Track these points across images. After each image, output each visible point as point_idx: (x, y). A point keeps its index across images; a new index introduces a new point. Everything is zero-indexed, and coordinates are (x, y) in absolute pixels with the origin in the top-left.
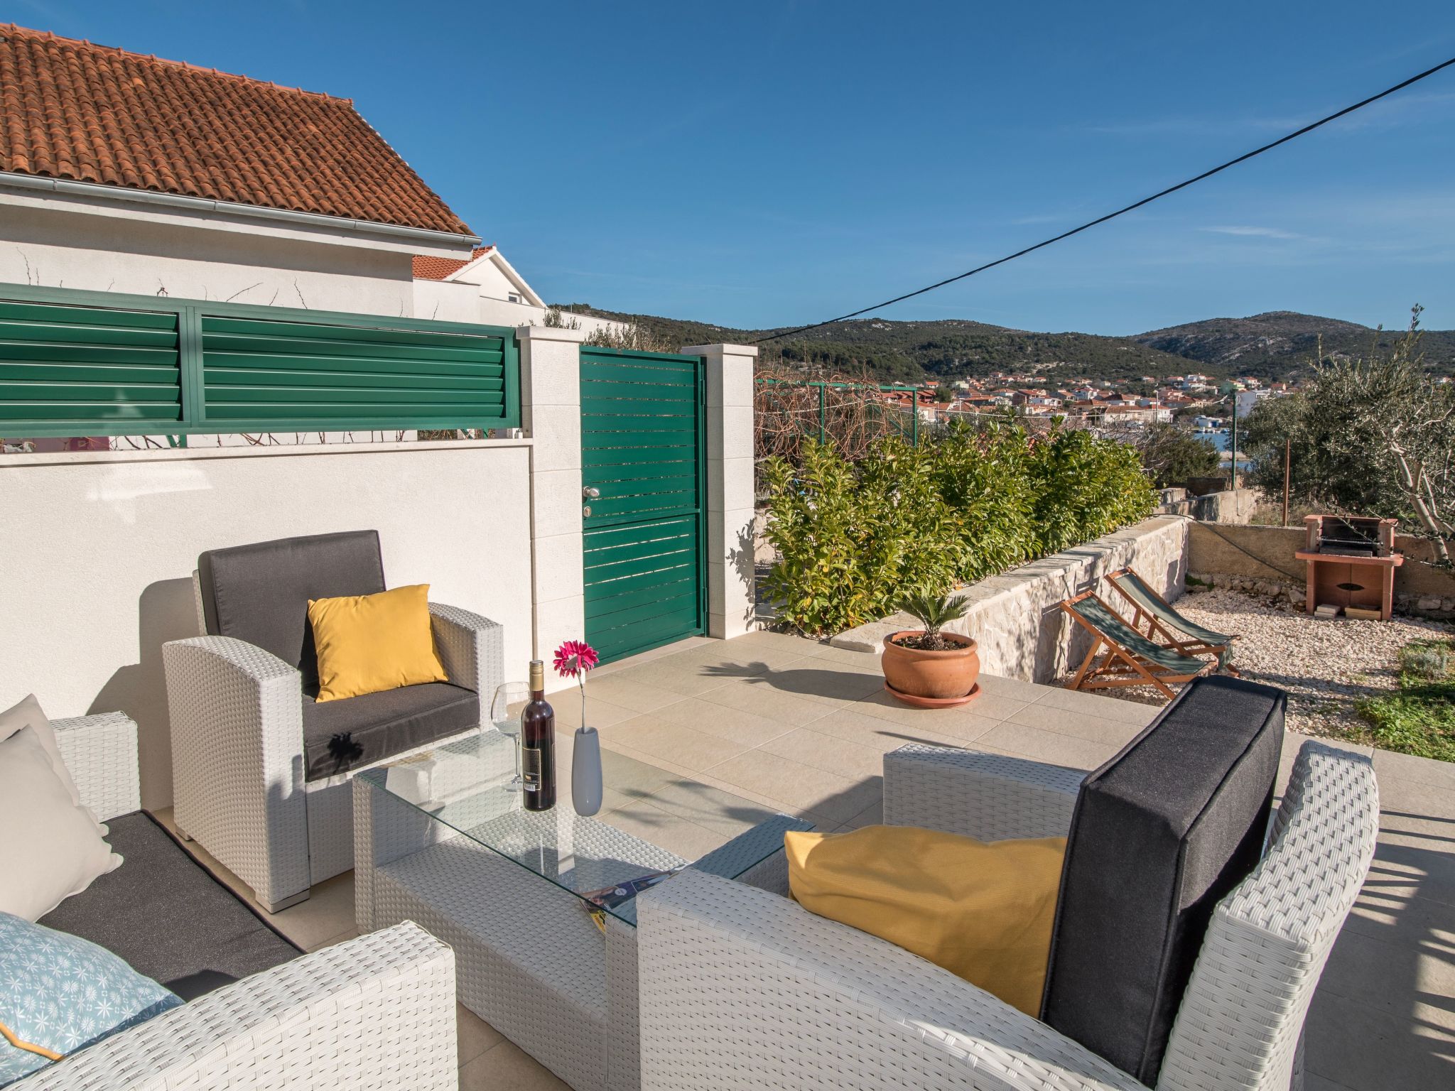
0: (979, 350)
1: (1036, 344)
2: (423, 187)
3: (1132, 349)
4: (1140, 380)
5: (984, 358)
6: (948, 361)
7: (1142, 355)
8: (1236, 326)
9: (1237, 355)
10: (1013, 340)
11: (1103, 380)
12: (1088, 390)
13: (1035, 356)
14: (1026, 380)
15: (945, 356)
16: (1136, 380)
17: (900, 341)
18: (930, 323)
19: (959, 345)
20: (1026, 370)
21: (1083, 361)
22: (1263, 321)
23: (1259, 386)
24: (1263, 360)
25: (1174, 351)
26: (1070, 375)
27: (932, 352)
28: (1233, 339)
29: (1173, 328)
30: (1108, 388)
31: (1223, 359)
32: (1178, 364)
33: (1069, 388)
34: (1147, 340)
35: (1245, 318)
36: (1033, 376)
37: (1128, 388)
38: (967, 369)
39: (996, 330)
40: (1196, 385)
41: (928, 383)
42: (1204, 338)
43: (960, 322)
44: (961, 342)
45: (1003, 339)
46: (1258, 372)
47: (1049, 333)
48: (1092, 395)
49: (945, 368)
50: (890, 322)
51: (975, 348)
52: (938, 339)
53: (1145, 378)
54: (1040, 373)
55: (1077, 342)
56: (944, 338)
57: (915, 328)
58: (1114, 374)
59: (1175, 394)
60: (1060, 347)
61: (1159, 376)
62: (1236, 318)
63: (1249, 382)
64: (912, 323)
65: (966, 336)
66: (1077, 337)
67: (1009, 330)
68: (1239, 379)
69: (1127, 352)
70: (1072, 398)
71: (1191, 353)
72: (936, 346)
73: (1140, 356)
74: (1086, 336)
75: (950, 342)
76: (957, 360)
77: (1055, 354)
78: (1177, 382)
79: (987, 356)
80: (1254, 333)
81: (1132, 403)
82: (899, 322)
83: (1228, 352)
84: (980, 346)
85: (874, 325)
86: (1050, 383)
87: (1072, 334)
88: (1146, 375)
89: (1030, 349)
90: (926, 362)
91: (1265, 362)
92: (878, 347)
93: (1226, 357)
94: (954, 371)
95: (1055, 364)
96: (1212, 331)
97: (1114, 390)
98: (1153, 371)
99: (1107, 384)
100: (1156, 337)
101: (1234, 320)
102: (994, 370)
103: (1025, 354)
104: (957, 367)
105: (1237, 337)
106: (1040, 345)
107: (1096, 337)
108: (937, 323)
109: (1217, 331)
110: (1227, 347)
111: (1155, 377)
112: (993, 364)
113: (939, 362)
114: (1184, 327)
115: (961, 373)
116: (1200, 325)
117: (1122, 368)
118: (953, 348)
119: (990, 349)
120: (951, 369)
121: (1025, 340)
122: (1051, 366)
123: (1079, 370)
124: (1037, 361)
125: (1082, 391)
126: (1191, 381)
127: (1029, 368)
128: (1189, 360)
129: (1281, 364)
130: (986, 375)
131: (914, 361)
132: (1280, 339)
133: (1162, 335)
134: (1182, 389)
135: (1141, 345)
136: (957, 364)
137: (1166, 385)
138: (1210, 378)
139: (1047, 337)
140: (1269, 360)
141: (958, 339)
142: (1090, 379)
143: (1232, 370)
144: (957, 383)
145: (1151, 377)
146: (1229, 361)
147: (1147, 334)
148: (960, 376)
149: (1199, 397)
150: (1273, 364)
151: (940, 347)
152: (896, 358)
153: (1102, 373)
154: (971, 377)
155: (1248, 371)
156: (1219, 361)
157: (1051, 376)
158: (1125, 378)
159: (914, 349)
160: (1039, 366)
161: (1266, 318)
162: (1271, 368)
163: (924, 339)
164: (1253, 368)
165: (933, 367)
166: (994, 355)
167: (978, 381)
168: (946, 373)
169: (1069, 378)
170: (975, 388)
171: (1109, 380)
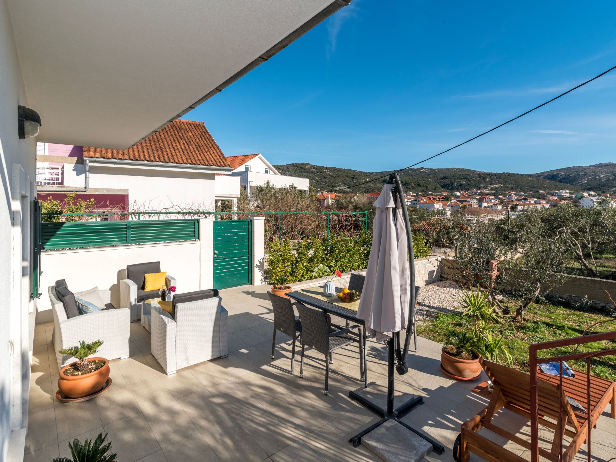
0: (465, 180)
1: (490, 177)
2: (220, 151)
3: (534, 179)
4: (538, 192)
5: (467, 183)
6: (452, 184)
7: (540, 182)
8: (585, 169)
9: (586, 181)
10: (480, 176)
11: (521, 192)
12: (513, 196)
13: (490, 182)
14: (486, 192)
15: (451, 182)
16: (536, 192)
17: (432, 176)
18: (445, 169)
19: (457, 178)
20: (486, 188)
21: (511, 184)
22: (599, 167)
23: (595, 195)
24: (598, 184)
25: (555, 180)
26: (506, 190)
27: (445, 180)
28: (583, 175)
29: (555, 170)
30: (523, 195)
31: (579, 183)
32: (556, 185)
33: (505, 195)
34: (542, 175)
35: (590, 166)
36: (489, 190)
37: (532, 195)
38: (460, 187)
39: (473, 172)
40: (565, 194)
41: (443, 193)
42: (569, 174)
43: (457, 169)
44: (458, 176)
45: (476, 175)
46: (596, 188)
47: (496, 173)
48: (514, 198)
49: (451, 187)
50: (428, 169)
51: (464, 179)
52: (448, 175)
53: (540, 191)
54: (492, 189)
55: (509, 177)
56: (450, 175)
57: (438, 171)
58: (526, 190)
59: (553, 198)
60: (501, 179)
61: (547, 190)
62: (586, 166)
63: (591, 193)
64: (437, 169)
65: (460, 174)
66: (509, 174)
67: (479, 172)
68: (586, 192)
69: (532, 181)
70: (505, 199)
71: (563, 180)
72: (447, 178)
73: (538, 182)
74: (513, 174)
75: (453, 176)
76: (456, 184)
77: (499, 181)
78: (555, 193)
79: (469, 182)
80: (594, 172)
81: (532, 202)
82: (432, 169)
83: (581, 180)
84: (466, 178)
85: (421, 170)
86: (496, 193)
87: (507, 173)
88: (541, 190)
89: (488, 179)
90: (442, 184)
91: (600, 184)
92: (422, 178)
93: (580, 182)
94: (454, 188)
95: (499, 186)
96: (574, 172)
97: (525, 196)
98: (544, 188)
99: (523, 193)
100: (546, 174)
101: (584, 167)
102: (472, 188)
103: (485, 181)
104: (456, 186)
105: (585, 174)
106: (492, 178)
107: (518, 174)
108: (448, 169)
109: (576, 171)
110: (581, 178)
111: (545, 191)
112: (471, 185)
113: (448, 184)
114: (560, 170)
115: (457, 189)
116: (568, 169)
117: (529, 187)
118: (454, 179)
119: (470, 179)
120: (453, 187)
121: (486, 176)
122: (497, 186)
123: (510, 188)
124: (491, 184)
125: (510, 197)
126: (562, 193)
127: (487, 187)
128: (562, 184)
129: (607, 185)
130: (468, 190)
131: (438, 184)
132: (607, 174)
133: (549, 173)
134: (557, 196)
135: (539, 178)
136: (456, 185)
137: (550, 194)
138: (572, 191)
139: (495, 174)
140: (601, 184)
141: (456, 175)
142: (515, 191)
143: (583, 188)
144: (455, 193)
145: (543, 191)
146: (582, 184)
147: (542, 173)
148: (457, 190)
149: (565, 199)
150: (603, 185)
151: (449, 179)
152: (430, 183)
153: (520, 189)
154: (462, 190)
155: (591, 188)
156: (577, 184)
157: (497, 190)
158: (531, 191)
159: (437, 179)
160: (492, 186)
161: (601, 165)
162: (602, 187)
163: (442, 176)
164: (593, 187)
165: (445, 187)
166: (472, 182)
167: (465, 192)
168: (451, 189)
169: (505, 191)
170: (463, 195)
171: (523, 192)
